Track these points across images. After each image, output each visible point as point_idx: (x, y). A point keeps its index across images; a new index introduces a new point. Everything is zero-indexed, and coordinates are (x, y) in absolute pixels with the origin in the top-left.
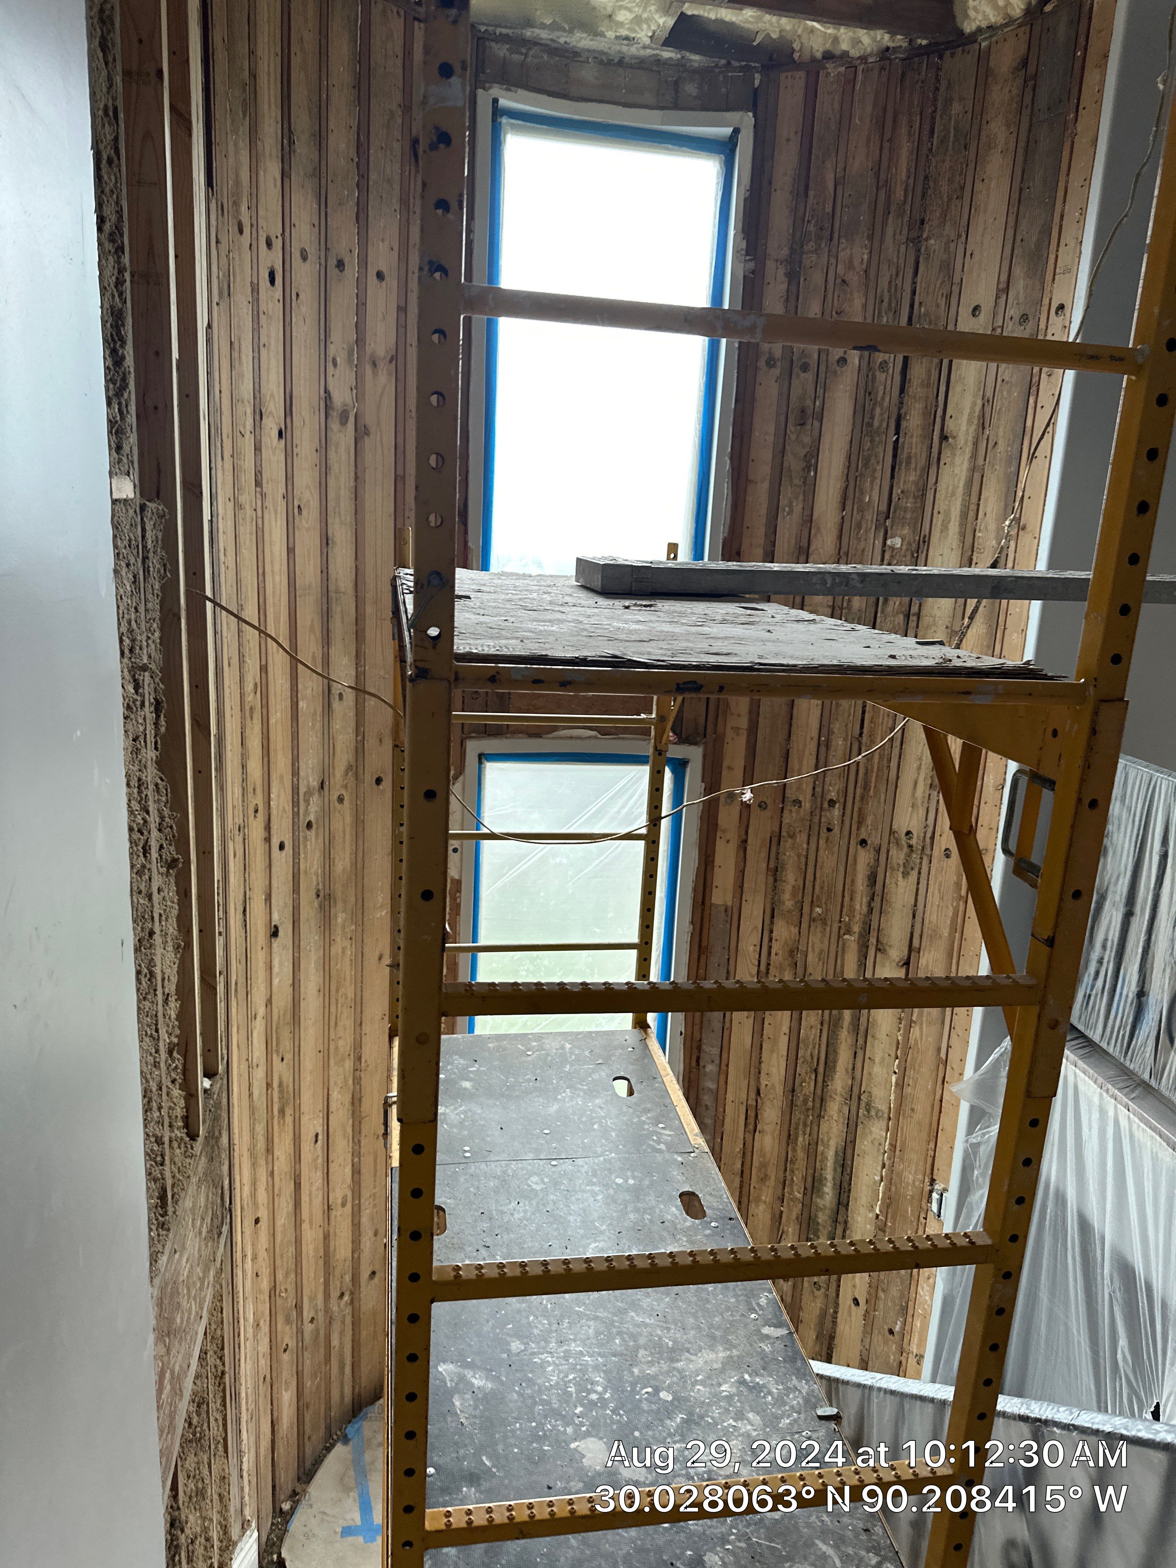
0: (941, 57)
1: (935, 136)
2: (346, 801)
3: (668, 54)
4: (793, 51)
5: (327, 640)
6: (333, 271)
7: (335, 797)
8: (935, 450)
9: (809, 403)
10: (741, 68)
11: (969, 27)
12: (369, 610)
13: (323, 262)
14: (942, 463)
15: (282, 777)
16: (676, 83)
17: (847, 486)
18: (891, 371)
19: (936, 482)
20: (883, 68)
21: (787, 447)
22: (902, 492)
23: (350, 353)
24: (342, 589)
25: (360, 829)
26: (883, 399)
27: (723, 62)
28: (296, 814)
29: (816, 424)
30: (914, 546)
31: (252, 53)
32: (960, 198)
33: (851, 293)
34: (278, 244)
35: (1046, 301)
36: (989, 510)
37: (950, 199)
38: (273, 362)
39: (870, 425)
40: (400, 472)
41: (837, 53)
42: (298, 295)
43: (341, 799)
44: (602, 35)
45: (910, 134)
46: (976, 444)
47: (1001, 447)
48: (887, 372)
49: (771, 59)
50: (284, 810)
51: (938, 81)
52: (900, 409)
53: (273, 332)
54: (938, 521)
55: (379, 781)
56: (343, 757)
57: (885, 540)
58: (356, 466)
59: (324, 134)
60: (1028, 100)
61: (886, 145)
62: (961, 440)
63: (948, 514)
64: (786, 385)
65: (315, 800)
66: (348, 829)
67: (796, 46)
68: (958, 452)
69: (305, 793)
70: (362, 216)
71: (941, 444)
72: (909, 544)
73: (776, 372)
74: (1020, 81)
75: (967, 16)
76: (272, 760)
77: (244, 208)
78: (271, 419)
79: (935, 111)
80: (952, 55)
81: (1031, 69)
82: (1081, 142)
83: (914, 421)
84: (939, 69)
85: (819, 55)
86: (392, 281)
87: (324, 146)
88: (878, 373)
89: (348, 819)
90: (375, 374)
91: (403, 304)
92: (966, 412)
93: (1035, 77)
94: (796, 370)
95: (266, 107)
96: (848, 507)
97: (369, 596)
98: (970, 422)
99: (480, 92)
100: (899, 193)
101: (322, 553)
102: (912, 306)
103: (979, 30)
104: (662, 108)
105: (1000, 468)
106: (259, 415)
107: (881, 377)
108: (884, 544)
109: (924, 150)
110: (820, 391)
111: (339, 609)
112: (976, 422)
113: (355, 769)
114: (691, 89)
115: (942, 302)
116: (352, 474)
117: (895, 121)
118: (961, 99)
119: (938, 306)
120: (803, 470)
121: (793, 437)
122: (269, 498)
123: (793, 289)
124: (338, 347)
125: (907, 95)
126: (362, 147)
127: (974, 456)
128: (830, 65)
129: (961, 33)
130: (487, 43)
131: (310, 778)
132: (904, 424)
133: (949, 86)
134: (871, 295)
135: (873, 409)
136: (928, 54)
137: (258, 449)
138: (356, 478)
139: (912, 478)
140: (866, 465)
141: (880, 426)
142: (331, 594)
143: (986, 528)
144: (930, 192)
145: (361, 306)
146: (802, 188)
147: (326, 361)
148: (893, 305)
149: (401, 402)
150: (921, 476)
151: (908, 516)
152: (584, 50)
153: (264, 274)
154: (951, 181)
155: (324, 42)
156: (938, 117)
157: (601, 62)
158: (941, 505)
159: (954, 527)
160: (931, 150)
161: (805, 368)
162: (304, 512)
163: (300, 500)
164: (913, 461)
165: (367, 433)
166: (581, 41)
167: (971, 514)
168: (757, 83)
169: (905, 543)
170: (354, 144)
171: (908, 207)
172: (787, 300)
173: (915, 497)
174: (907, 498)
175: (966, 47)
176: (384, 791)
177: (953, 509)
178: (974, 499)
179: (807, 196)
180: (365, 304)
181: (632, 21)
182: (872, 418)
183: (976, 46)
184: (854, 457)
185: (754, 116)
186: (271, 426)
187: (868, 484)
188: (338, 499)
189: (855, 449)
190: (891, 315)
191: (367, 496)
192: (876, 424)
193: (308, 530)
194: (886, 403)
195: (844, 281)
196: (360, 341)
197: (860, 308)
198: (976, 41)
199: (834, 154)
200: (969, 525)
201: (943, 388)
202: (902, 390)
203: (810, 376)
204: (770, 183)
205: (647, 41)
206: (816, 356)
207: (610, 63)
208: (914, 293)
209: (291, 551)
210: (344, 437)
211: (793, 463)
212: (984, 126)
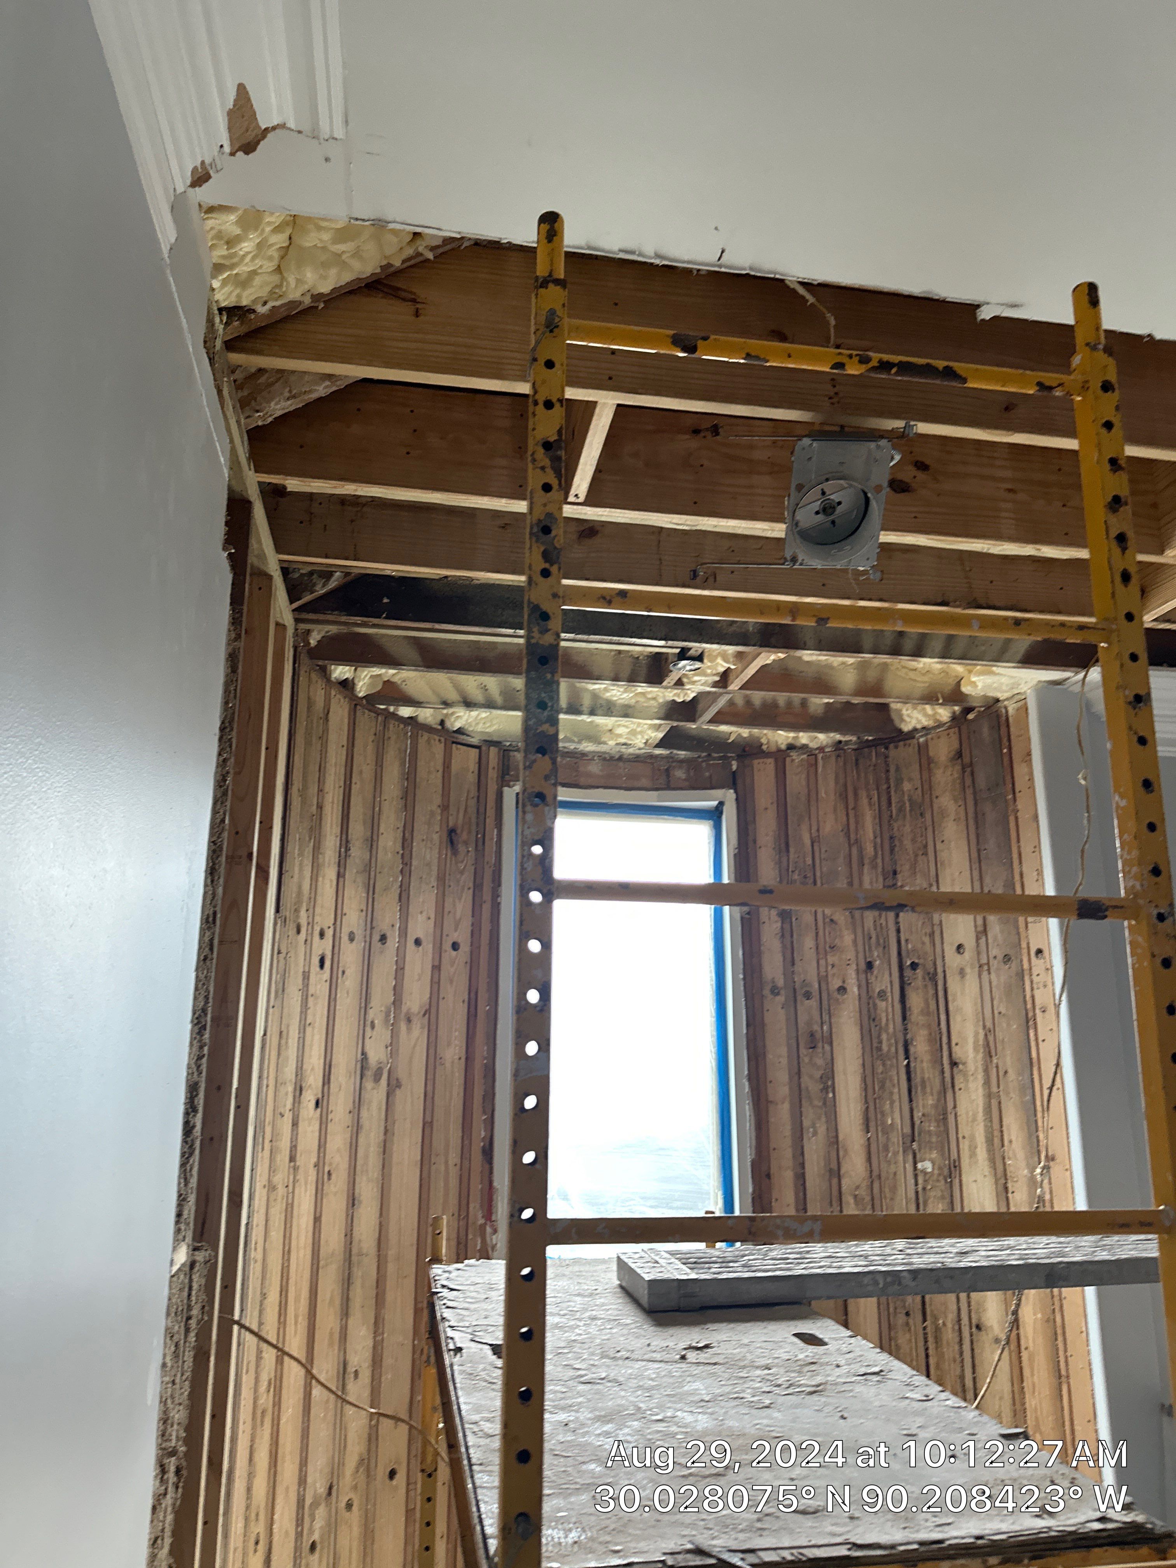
0: (887, 748)
1: (893, 805)
2: (355, 1508)
3: (658, 751)
4: (762, 744)
5: (345, 1313)
6: (376, 945)
7: (343, 1504)
8: (947, 1074)
9: (816, 1027)
10: (720, 758)
11: (906, 728)
12: (391, 1268)
13: (368, 939)
14: (957, 1088)
15: (287, 1488)
16: (667, 771)
17: (867, 1108)
18: (890, 999)
19: (955, 1107)
20: (838, 756)
21: (802, 1069)
22: (923, 1115)
23: (387, 1014)
24: (365, 1251)
25: (368, 1543)
26: (887, 1025)
27: (704, 754)
28: (299, 1535)
29: (827, 1047)
30: (946, 1171)
31: (320, 790)
32: (925, 854)
33: (840, 930)
34: (329, 933)
35: (1024, 945)
36: (1014, 1138)
37: (916, 856)
38: (317, 1037)
39: (879, 1049)
40: (428, 1119)
41: (798, 744)
42: (344, 972)
43: (349, 1506)
44: (605, 743)
45: (870, 804)
46: (986, 1071)
47: (1012, 1075)
48: (886, 1000)
49: (744, 751)
50: (287, 1532)
51: (888, 765)
52: (905, 1034)
53: (318, 1012)
54: (965, 1146)
55: (392, 1474)
56: (355, 1449)
57: (915, 1163)
58: (386, 1120)
59: (375, 837)
60: (968, 782)
61: (852, 813)
62: (971, 1067)
63: (972, 1138)
64: (792, 1009)
65: (321, 1512)
66: (355, 1544)
67: (764, 741)
68: (971, 1078)
69: (311, 1504)
70: (404, 897)
71: (952, 1069)
72: (940, 1168)
73: (781, 999)
74: (958, 767)
75: (902, 720)
76: (279, 1468)
77: (303, 913)
78: (309, 1091)
79: (889, 787)
80: (896, 747)
81: (967, 760)
82: (1024, 816)
83: (921, 1047)
84: (886, 757)
85: (783, 747)
86: (428, 946)
87: (374, 847)
88: (877, 1001)
89: (356, 1530)
90: (409, 1030)
91: (437, 963)
92: (971, 1041)
93: (971, 764)
94: (799, 998)
95: (329, 825)
96: (872, 1128)
97: (392, 1253)
98: (976, 1049)
99: (506, 789)
100: (869, 850)
101: (347, 1215)
102: (899, 942)
103: (915, 730)
104: (657, 789)
105: (1015, 1095)
106: (299, 1090)
107: (882, 1005)
108: (915, 1168)
109: (885, 817)
110: (826, 1017)
111: (360, 1274)
112: (982, 1050)
113: (366, 1464)
114: (680, 774)
115: (927, 940)
116: (382, 1128)
117: (856, 794)
118: (910, 780)
119: (923, 943)
120: (822, 1090)
121: (806, 1060)
122: (301, 1171)
123: (787, 926)
124: (376, 1013)
125: (863, 775)
126: (406, 842)
127: (987, 1083)
128: (794, 754)
129: (900, 731)
130: (512, 754)
131: (317, 1484)
132: (912, 1050)
133: (898, 769)
134: (859, 934)
135: (879, 1036)
136: (876, 746)
137: (295, 1124)
138: (386, 1131)
139: (930, 1102)
140: (882, 1087)
141: (889, 1051)
142: (354, 1259)
143: (1015, 1156)
144: (896, 849)
145: (400, 969)
146: (783, 846)
147: (365, 1024)
148: (881, 941)
149: (432, 1051)
150: (939, 1100)
151: (934, 1139)
152: (590, 752)
153: (316, 961)
154: (914, 840)
155: (379, 769)
156: (893, 793)
157: (605, 759)
158: (964, 1130)
159: (982, 1153)
160: (891, 816)
161: (808, 996)
162: (333, 1177)
163: (330, 1164)
164: (928, 1084)
165: (399, 1086)
166: (588, 747)
167: (997, 1141)
168: (734, 767)
169: (936, 1167)
170: (400, 840)
171: (879, 861)
172: (783, 936)
173: (937, 1121)
174: (930, 1121)
175: (908, 742)
176: (396, 1488)
177: (977, 1135)
178: (996, 1126)
179: (788, 851)
180: (403, 968)
181: (629, 733)
182: (880, 1042)
183: (915, 741)
184: (869, 1082)
185: (736, 792)
186: (309, 1098)
187: (887, 1106)
188: (366, 1157)
189: (869, 1072)
190: (881, 949)
191: (395, 1149)
192: (885, 1047)
193: (335, 1194)
194: (891, 1030)
195: (832, 920)
196: (397, 1002)
197: (850, 943)
198: (914, 738)
199: (807, 819)
200: (997, 1152)
201: (943, 1017)
202: (904, 1018)
203: (813, 1003)
204: (755, 841)
205: (642, 746)
206: (817, 986)
207: (612, 758)
208: (898, 931)
209: (317, 1220)
210: (376, 1095)
211: (811, 1085)
212: (935, 800)
